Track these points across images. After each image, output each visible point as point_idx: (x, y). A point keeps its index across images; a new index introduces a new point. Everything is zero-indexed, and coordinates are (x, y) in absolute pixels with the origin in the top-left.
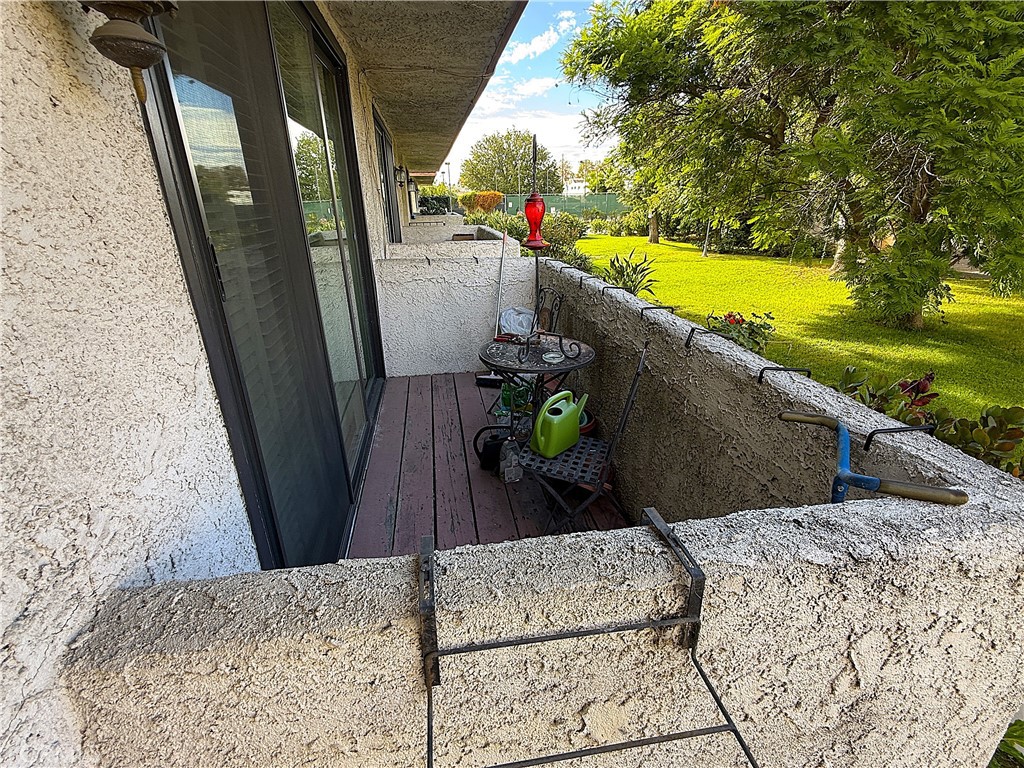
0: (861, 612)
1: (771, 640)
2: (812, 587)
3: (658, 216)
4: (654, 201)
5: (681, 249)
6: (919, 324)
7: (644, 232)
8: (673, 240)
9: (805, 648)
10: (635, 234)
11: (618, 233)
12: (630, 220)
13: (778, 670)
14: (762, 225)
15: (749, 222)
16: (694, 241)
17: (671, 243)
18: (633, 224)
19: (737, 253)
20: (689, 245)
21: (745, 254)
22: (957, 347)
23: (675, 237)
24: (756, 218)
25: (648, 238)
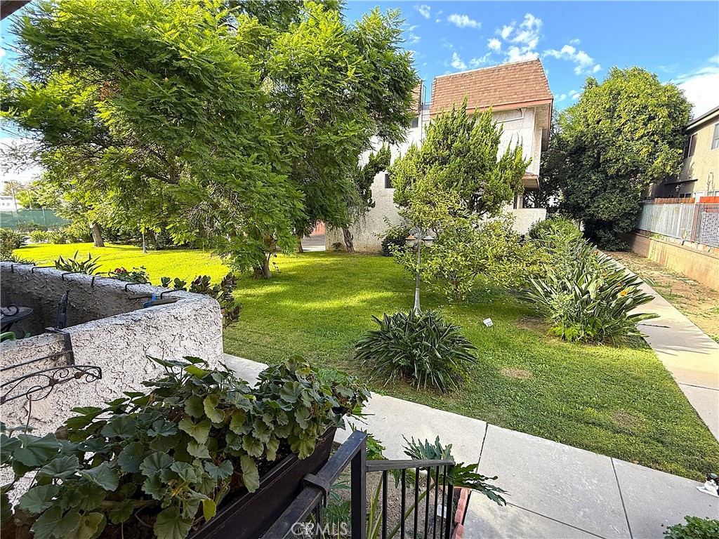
0: (144, 339)
1: (110, 355)
2: (119, 333)
3: (98, 227)
4: (92, 216)
5: (125, 249)
6: (270, 275)
7: (88, 239)
8: (117, 244)
9: (127, 357)
10: (80, 242)
11: (62, 241)
12: (73, 229)
13: (118, 368)
14: (176, 230)
15: (167, 228)
16: (135, 243)
17: (115, 246)
18: (76, 233)
19: (169, 249)
20: (132, 247)
21: (175, 249)
22: (286, 283)
23: (119, 242)
24: (171, 225)
25: (93, 244)
